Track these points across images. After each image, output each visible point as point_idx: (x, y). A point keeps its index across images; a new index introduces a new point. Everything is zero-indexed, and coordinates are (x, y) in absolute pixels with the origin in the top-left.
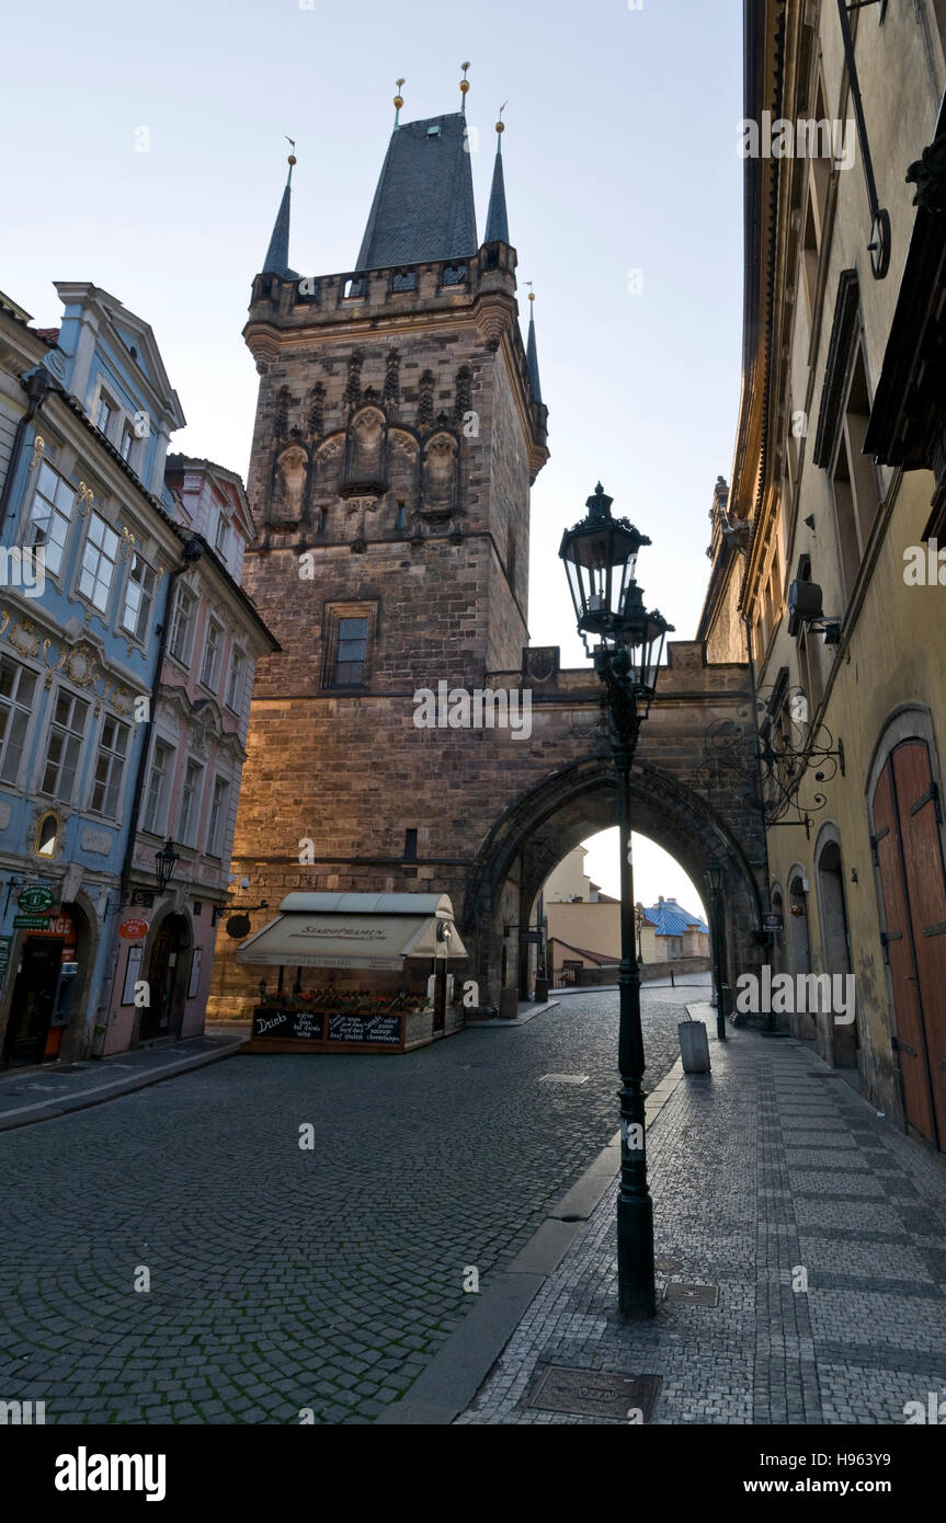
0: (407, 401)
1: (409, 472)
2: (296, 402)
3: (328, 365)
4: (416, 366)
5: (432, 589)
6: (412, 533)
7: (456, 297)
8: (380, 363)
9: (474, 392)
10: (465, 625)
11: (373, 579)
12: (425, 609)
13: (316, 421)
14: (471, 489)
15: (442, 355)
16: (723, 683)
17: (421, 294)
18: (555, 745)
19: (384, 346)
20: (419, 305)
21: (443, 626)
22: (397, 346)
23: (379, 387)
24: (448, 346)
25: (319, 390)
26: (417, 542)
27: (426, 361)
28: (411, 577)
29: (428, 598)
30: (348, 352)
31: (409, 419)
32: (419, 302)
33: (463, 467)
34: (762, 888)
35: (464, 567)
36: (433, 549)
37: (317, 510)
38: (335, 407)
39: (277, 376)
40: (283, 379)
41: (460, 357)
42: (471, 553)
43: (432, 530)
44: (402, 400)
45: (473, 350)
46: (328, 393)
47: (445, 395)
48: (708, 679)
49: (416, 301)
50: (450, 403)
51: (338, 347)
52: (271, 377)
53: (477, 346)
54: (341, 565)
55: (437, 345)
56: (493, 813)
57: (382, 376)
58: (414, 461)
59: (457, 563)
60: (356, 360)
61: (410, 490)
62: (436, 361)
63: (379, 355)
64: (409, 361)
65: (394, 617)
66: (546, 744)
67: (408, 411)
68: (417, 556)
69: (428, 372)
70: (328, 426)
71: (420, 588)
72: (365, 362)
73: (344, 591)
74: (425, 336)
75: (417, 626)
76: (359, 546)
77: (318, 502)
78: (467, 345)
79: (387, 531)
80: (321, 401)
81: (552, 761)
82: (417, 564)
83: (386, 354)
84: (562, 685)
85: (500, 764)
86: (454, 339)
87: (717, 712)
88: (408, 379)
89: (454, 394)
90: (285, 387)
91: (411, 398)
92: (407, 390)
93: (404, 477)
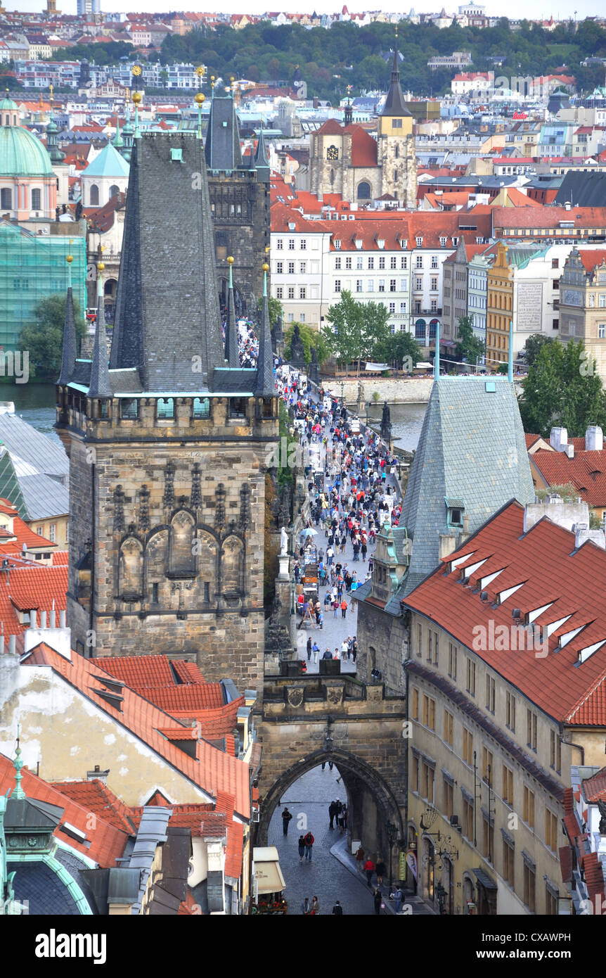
0: (208, 507)
1: (211, 561)
2: (129, 500)
3: (150, 470)
4: (213, 479)
5: (230, 646)
6: (216, 606)
7: (240, 428)
8: (187, 474)
9: (252, 504)
10: (251, 671)
11: (192, 638)
12: (226, 659)
13: (145, 518)
14: (252, 577)
15: (230, 472)
16: (392, 708)
17: (216, 421)
18: (302, 744)
19: (190, 460)
20: (214, 432)
21: (238, 670)
22: (198, 461)
23: (188, 493)
24: (235, 466)
25: (144, 493)
26: (219, 613)
27: (220, 476)
28: (216, 637)
29: (228, 651)
30: (163, 462)
31: (210, 521)
32: (214, 429)
33: (247, 561)
34: (404, 818)
35: (249, 631)
36: (230, 619)
37: (151, 586)
38: (157, 507)
39: (112, 476)
40: (116, 479)
41: (243, 475)
42: (254, 623)
43: (229, 605)
44: (204, 506)
45: (251, 471)
46: (152, 494)
47: (233, 505)
48: (385, 706)
49: (211, 428)
50: (237, 511)
51: (156, 457)
52: (108, 477)
53: (254, 467)
54: (171, 627)
55: (227, 464)
56: (270, 784)
57: (189, 485)
58: (214, 554)
59: (245, 629)
60: (170, 469)
61: (213, 575)
62: (226, 477)
63: (186, 468)
64: (208, 475)
65: (207, 664)
66: (298, 743)
67: (208, 514)
68: (220, 623)
69: (220, 485)
70: (154, 522)
71: (222, 645)
72: (177, 472)
73: (174, 645)
74: (218, 455)
75: (222, 670)
76: (181, 615)
77: (151, 580)
78: (247, 466)
79: (199, 604)
80: (147, 501)
81: (301, 753)
82: (220, 629)
83: (191, 467)
84: (307, 709)
85: (272, 755)
86: (238, 460)
87: (387, 724)
88: (208, 489)
89: (239, 504)
90: (119, 487)
91: (210, 505)
92: (208, 498)
93: (208, 565)
